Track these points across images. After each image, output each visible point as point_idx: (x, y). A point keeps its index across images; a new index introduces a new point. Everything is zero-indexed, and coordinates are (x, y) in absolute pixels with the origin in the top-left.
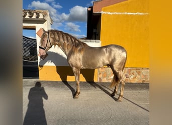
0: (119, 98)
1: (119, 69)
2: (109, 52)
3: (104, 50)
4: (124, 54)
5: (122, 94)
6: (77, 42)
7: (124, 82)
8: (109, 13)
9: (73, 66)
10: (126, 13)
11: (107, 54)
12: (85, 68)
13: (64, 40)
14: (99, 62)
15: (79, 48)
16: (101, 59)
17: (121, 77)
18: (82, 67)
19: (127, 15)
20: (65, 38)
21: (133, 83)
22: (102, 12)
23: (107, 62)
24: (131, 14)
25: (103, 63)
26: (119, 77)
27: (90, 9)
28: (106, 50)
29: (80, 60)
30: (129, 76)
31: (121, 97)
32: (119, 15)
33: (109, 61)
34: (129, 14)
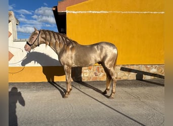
0: (111, 95)
1: (111, 66)
2: (100, 49)
3: (96, 47)
4: (115, 51)
5: (114, 91)
6: (68, 40)
7: (116, 78)
8: (74, 12)
9: (64, 64)
10: (90, 12)
11: (99, 52)
12: (76, 66)
13: (55, 39)
14: (91, 59)
15: (70, 47)
16: (93, 57)
17: (112, 74)
18: (73, 65)
19: (91, 14)
20: (57, 37)
21: (103, 81)
22: (67, 12)
23: (99, 59)
24: (96, 12)
25: (95, 60)
26: (111, 74)
27: (54, 9)
28: (98, 47)
29: (72, 58)
30: (98, 74)
31: (113, 94)
32: (83, 13)
33: (101, 58)
34: (93, 12)
